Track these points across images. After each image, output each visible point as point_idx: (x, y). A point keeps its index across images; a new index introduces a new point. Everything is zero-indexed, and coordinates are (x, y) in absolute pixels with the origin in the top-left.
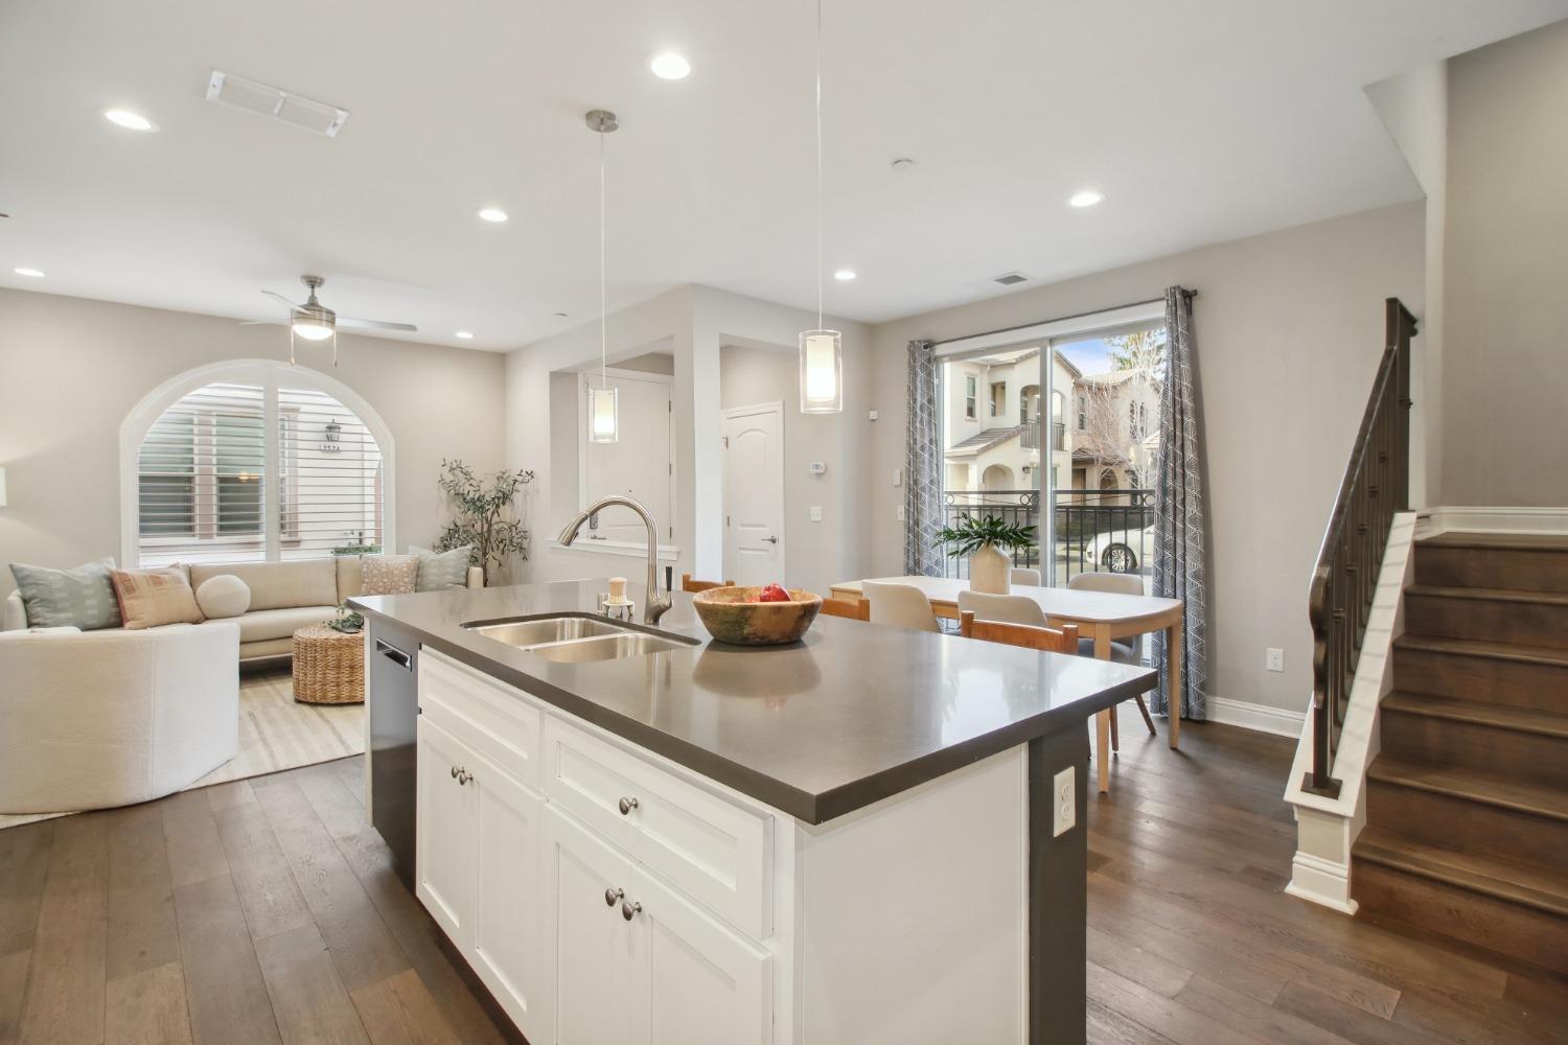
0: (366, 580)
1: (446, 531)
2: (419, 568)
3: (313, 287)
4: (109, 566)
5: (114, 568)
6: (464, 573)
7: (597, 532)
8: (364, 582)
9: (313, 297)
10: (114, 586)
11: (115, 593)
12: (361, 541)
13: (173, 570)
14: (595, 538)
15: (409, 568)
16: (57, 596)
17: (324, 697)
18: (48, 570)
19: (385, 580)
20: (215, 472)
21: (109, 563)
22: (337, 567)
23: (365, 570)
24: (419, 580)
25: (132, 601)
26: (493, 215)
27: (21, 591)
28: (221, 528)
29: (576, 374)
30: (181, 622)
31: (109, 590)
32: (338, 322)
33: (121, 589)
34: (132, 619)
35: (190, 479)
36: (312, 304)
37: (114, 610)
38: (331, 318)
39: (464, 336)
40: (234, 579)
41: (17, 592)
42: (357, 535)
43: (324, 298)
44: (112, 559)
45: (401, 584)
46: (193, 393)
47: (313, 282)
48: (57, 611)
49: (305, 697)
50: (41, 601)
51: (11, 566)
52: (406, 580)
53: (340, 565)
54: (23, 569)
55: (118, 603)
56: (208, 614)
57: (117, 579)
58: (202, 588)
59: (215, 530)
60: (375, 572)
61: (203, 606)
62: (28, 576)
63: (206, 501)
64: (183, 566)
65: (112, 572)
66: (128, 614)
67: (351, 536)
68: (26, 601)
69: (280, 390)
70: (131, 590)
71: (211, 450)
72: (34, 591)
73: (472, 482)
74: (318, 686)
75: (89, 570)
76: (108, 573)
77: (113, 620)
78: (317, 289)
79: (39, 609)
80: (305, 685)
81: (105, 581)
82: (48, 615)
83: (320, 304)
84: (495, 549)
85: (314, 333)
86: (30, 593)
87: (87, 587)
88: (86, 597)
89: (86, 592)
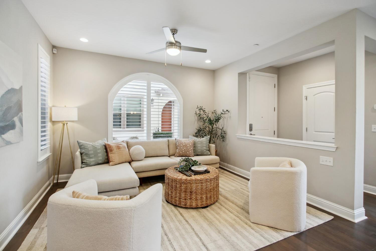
0: (178, 148)
1: (197, 130)
2: (194, 144)
3: (174, 33)
4: (105, 142)
5: (106, 142)
6: (208, 146)
7: (252, 132)
8: (177, 148)
10: (107, 149)
11: (107, 152)
12: (158, 131)
13: (123, 143)
14: (251, 134)
16: (90, 152)
17: (180, 203)
18: (88, 143)
19: (185, 148)
21: (105, 140)
22: (168, 142)
23: (178, 144)
24: (194, 148)
25: (111, 155)
27: (80, 150)
28: (127, 125)
29: (246, 74)
30: (125, 162)
31: (105, 150)
33: (108, 150)
34: (112, 161)
37: (106, 157)
39: (208, 62)
40: (141, 147)
41: (79, 150)
42: (157, 129)
44: (106, 139)
45: (190, 150)
46: (128, 84)
48: (90, 158)
49: (171, 201)
50: (86, 154)
51: (77, 141)
52: (191, 148)
53: (169, 142)
54: (81, 143)
55: (107, 155)
56: (133, 160)
57: (107, 147)
58: (132, 149)
60: (181, 145)
61: (132, 156)
62: (82, 145)
64: (125, 141)
65: (106, 144)
66: (110, 159)
67: (156, 129)
68: (81, 154)
69: (151, 83)
70: (111, 151)
72: (84, 151)
73: (206, 114)
74: (177, 199)
75: (100, 143)
76: (105, 144)
77: (106, 161)
79: (85, 157)
80: (172, 197)
81: (104, 147)
82: (88, 159)
84: (214, 137)
86: (83, 151)
87: (99, 149)
88: (98, 153)
89: (98, 151)
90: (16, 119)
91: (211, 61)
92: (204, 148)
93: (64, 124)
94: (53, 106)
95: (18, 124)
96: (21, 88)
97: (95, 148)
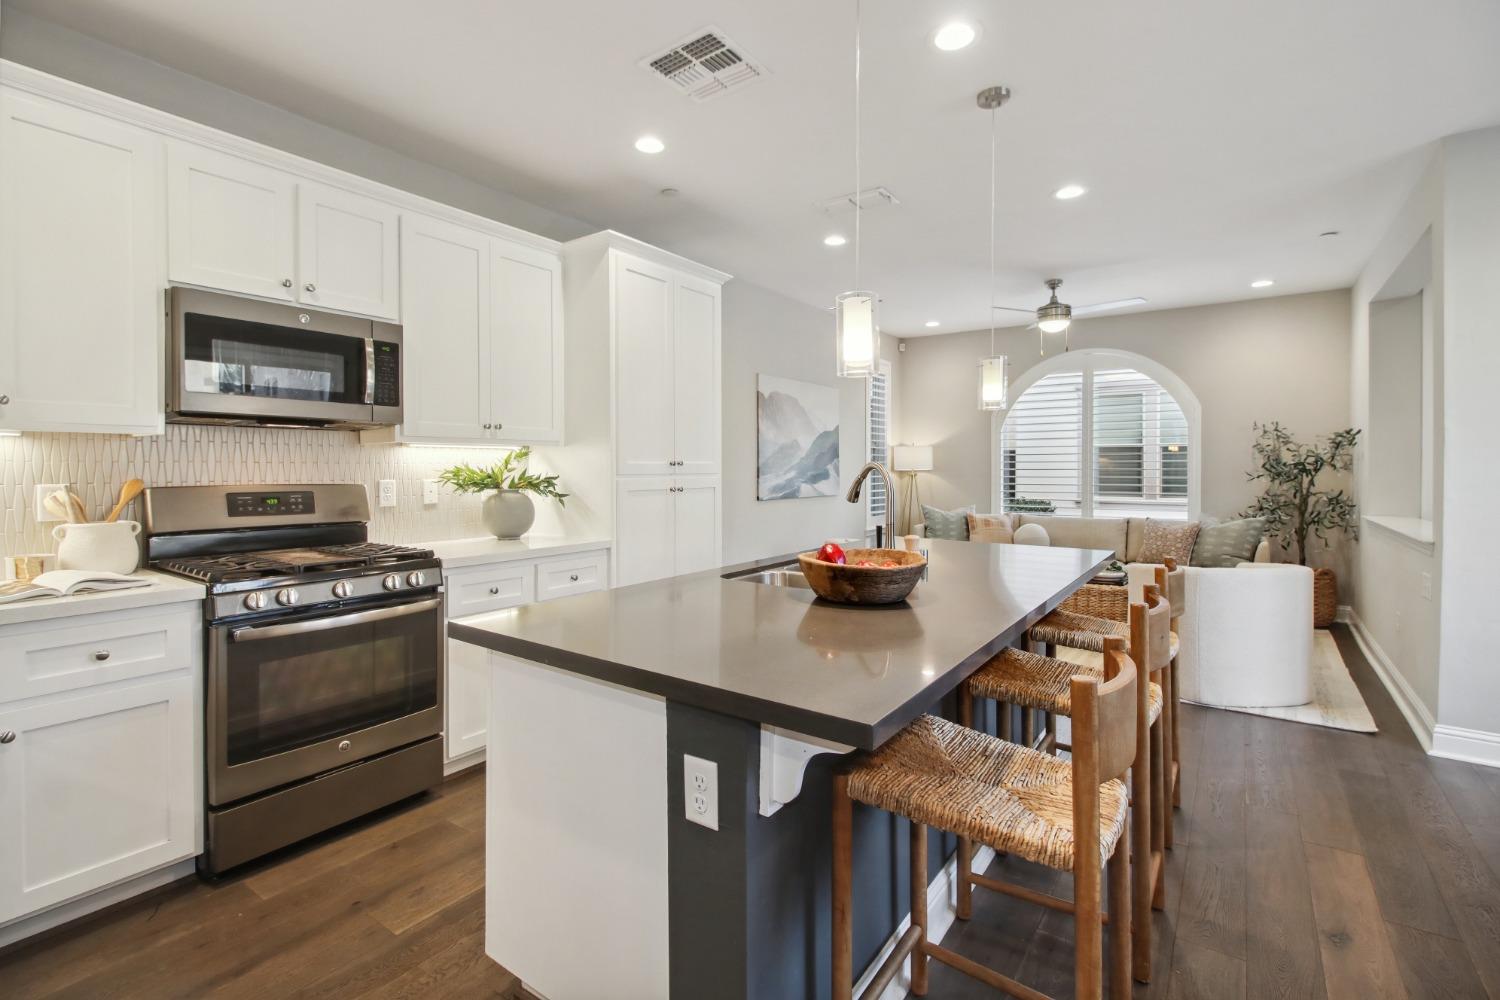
2: (1196, 536)
3: (1053, 288)
4: (965, 513)
5: (970, 513)
6: (1249, 547)
8: (1143, 543)
9: (1054, 297)
10: (967, 522)
11: (968, 529)
15: (1184, 534)
16: (938, 527)
19: (1159, 543)
20: (1158, 442)
21: (967, 510)
22: (1127, 527)
23: (1145, 531)
24: (1196, 547)
25: (974, 535)
26: (1070, 192)
31: (965, 527)
32: (1074, 313)
33: (970, 524)
35: (1140, 449)
36: (1054, 303)
38: (1067, 311)
39: (1262, 284)
40: (1039, 528)
41: (924, 522)
43: (1063, 296)
47: (1053, 285)
52: (1179, 545)
53: (1130, 524)
55: (968, 536)
57: (969, 520)
59: (1158, 491)
60: (1152, 534)
63: (1152, 469)
65: (967, 515)
68: (925, 528)
69: (1095, 373)
71: (1156, 424)
72: (928, 522)
75: (956, 513)
76: (964, 516)
78: (1057, 291)
81: (962, 519)
83: (1059, 301)
85: (1055, 326)
87: (952, 523)
88: (952, 530)
89: (952, 526)
90: (830, 468)
91: (1275, 281)
92: (1225, 548)
93: (912, 475)
94: (901, 445)
95: (832, 472)
96: (837, 428)
97: (946, 520)
